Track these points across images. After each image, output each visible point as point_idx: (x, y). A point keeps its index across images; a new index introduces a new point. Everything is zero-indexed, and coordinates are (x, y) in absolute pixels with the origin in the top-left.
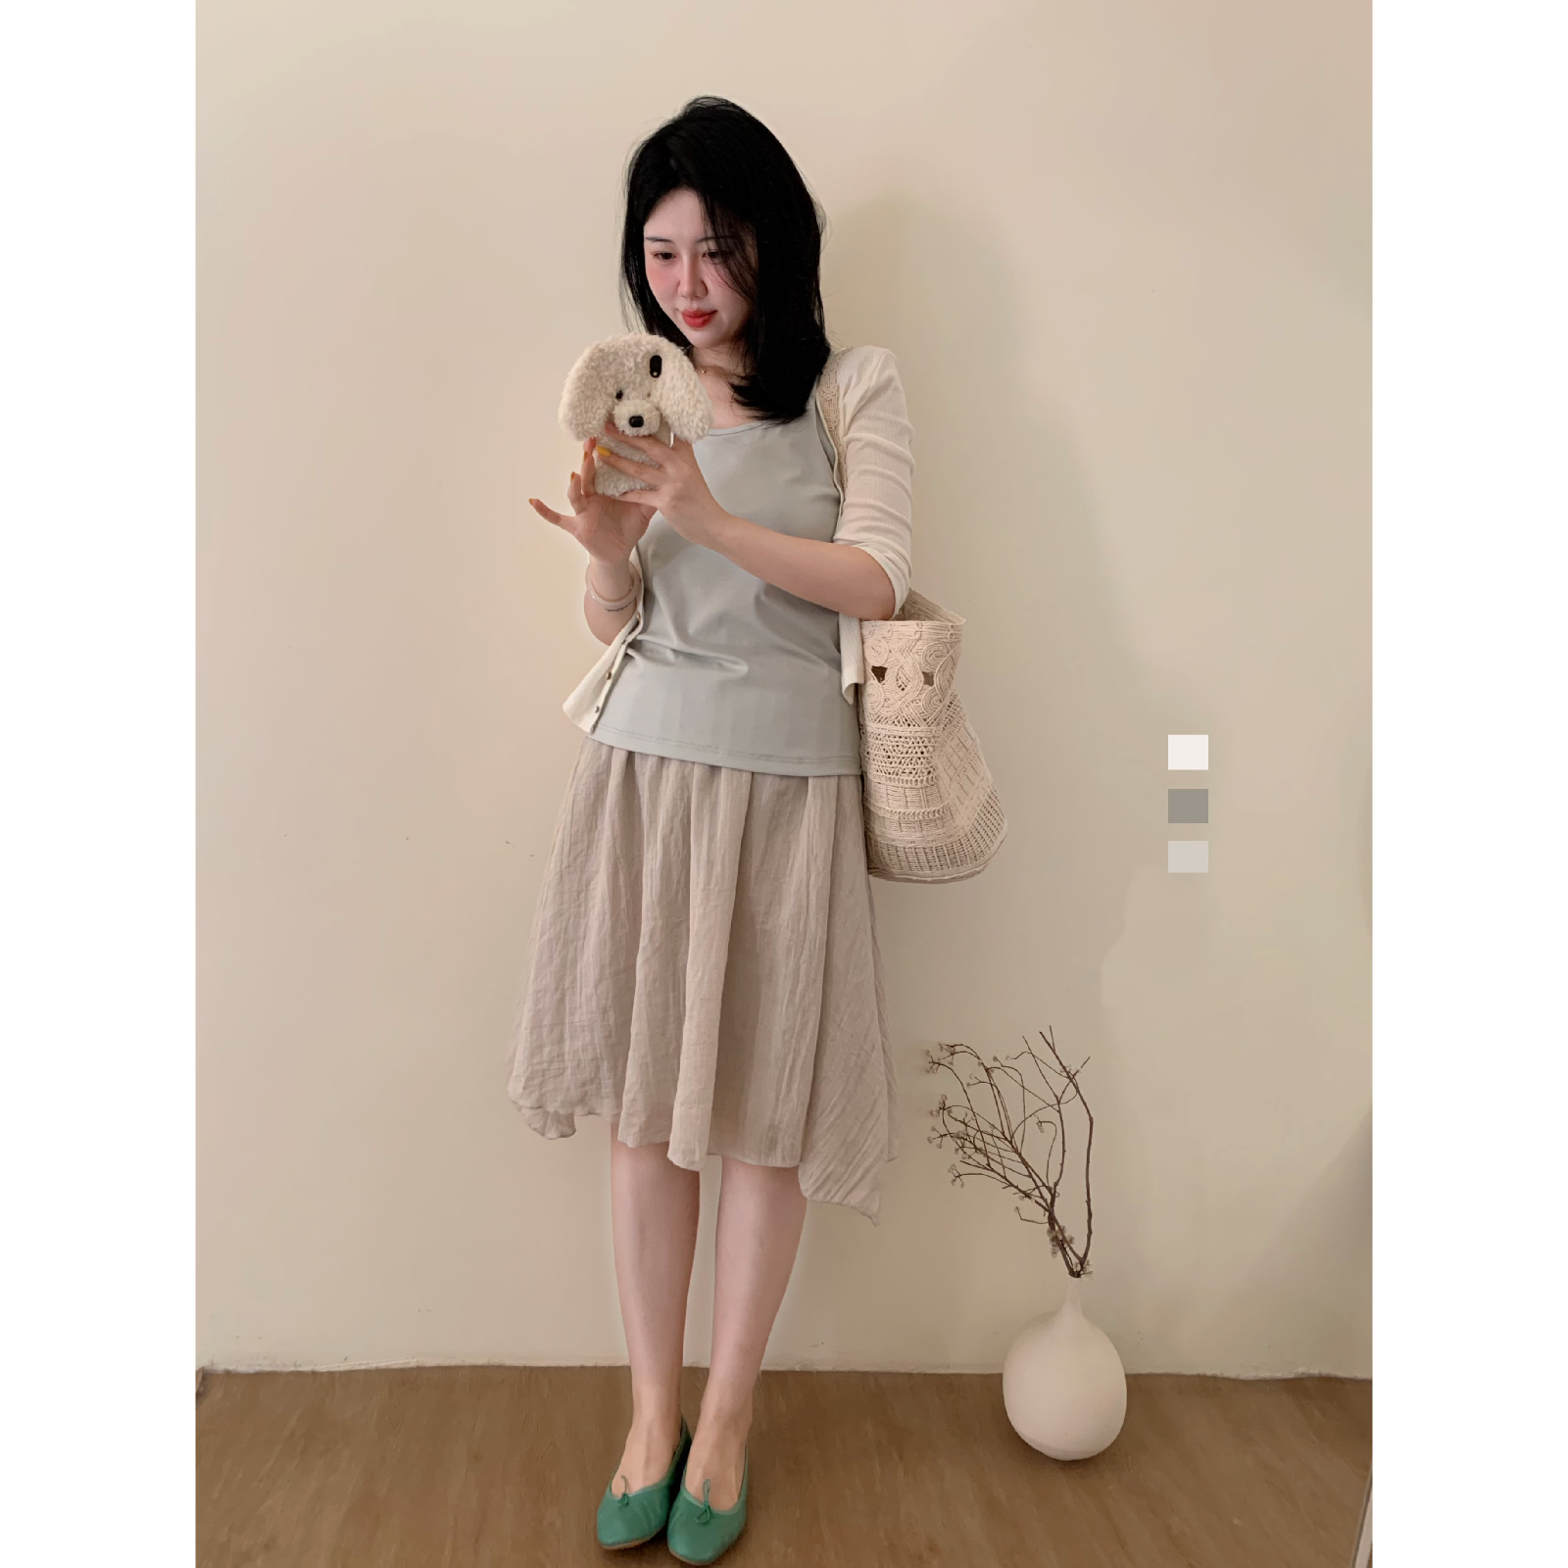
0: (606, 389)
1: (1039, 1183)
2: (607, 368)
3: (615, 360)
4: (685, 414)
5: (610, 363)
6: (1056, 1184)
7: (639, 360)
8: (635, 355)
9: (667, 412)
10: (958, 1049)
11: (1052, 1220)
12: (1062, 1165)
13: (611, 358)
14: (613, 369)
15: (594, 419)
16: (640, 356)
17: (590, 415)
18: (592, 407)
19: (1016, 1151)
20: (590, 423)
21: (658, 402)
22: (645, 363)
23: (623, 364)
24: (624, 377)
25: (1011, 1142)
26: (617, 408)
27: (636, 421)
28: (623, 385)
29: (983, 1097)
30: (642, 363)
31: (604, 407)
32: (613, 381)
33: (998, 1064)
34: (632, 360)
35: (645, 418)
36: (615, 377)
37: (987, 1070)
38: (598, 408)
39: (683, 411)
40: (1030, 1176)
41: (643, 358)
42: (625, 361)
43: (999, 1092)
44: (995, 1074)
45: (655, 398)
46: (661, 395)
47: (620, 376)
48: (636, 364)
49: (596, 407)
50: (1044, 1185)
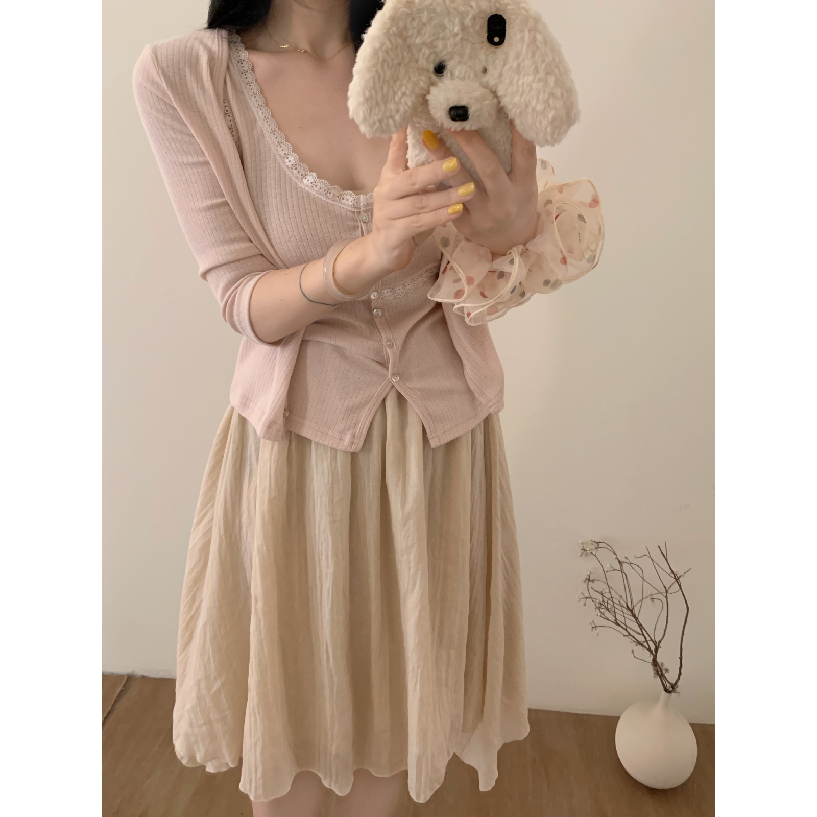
0: (417, 61)
1: (648, 639)
2: (419, 32)
3: (430, 20)
4: (530, 110)
5: (424, 24)
6: (660, 642)
7: (468, 21)
8: (462, 15)
9: (505, 101)
10: (601, 545)
11: (655, 663)
12: (665, 630)
13: (425, 17)
14: (427, 34)
15: (398, 111)
16: (470, 17)
17: (392, 106)
18: (395, 94)
19: (634, 615)
20: (391, 117)
21: (496, 85)
22: (478, 27)
23: (443, 28)
24: (446, 46)
25: (631, 611)
26: (434, 91)
27: (459, 113)
28: (443, 55)
29: (616, 580)
30: (473, 26)
31: (413, 92)
32: (426, 51)
33: (627, 561)
34: (457, 21)
35: (471, 111)
36: (431, 45)
37: (620, 562)
38: (404, 94)
39: (527, 106)
40: (643, 634)
41: (474, 19)
42: (446, 21)
43: (626, 578)
44: (624, 565)
45: (491, 78)
46: (501, 75)
47: (440, 45)
48: (463, 28)
49: (400, 94)
50: (651, 640)
